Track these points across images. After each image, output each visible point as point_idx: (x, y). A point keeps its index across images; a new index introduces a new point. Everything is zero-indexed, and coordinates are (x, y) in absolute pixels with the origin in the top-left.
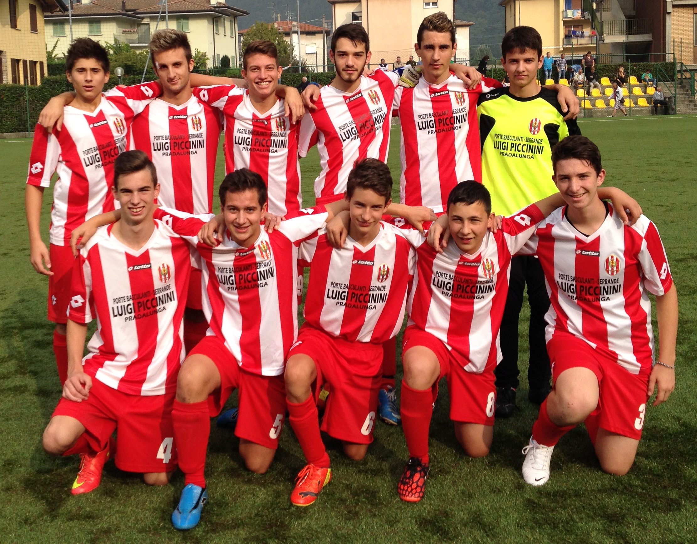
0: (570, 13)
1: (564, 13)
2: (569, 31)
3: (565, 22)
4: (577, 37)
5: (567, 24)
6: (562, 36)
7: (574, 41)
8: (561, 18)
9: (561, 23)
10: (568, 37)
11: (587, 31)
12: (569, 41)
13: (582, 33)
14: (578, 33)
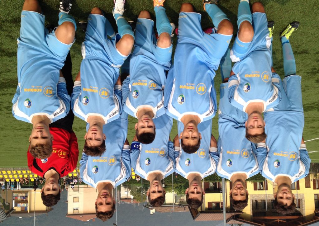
0: (25, 205)
1: (27, 205)
2: (26, 199)
3: (27, 202)
4: (23, 197)
5: (27, 201)
6: (29, 197)
7: (24, 195)
8: (29, 204)
9: (29, 202)
10: (27, 197)
11: (19, 198)
12: (26, 195)
13: (21, 198)
14: (22, 198)
